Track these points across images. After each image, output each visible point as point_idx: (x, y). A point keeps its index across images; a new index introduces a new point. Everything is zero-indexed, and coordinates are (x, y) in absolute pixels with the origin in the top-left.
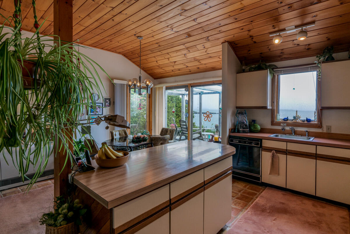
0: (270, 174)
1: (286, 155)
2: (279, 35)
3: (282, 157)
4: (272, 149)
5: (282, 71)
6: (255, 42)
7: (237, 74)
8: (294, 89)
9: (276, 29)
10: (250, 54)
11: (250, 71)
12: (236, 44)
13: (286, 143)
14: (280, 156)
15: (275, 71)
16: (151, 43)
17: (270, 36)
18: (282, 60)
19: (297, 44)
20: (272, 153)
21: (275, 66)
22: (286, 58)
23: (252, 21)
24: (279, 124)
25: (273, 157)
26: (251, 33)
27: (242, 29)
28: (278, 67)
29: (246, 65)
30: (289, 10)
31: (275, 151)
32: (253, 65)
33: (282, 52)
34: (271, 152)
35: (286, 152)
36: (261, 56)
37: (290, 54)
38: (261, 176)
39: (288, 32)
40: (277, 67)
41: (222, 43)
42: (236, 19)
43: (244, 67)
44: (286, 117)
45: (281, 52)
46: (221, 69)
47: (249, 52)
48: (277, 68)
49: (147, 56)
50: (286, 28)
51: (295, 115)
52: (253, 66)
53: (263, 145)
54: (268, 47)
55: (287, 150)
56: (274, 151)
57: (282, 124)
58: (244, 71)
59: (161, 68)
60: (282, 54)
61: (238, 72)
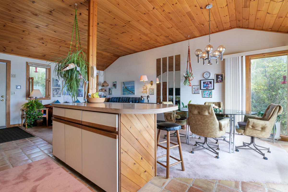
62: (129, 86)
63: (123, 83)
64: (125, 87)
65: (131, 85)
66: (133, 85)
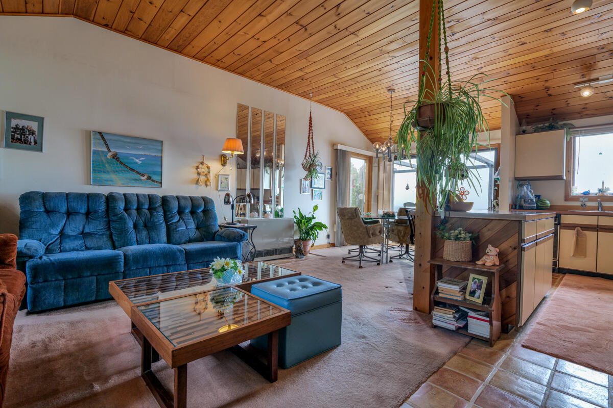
0: (573, 256)
1: (596, 232)
2: (590, 86)
3: (591, 236)
4: (576, 226)
5: (583, 132)
6: (550, 95)
7: (517, 136)
8: (601, 153)
9: (585, 79)
10: (537, 109)
11: (535, 131)
12: (522, 98)
13: (597, 217)
14: (588, 233)
15: (573, 131)
16: (397, 98)
17: (575, 87)
18: (582, 117)
19: (609, 96)
20: (576, 230)
21: (572, 125)
22: (589, 115)
23: (554, 70)
24: (576, 199)
25: (578, 235)
26: (547, 84)
27: (538, 79)
28: (576, 126)
29: (528, 124)
30: (611, 56)
31: (581, 227)
32: (540, 124)
33: (585, 107)
34: (574, 230)
35: (597, 228)
36: (552, 112)
37: (596, 110)
38: (558, 260)
39: (600, 82)
40: (573, 125)
41: (501, 97)
42: (534, 67)
43: (524, 128)
44: (587, 191)
45: (583, 107)
46: (499, 128)
47: (537, 108)
48: (575, 128)
49: (382, 114)
50: (600, 78)
51: (601, 187)
52: (540, 126)
53: (562, 222)
54: (567, 101)
55: (598, 225)
56: (579, 228)
57: (581, 199)
58: (524, 132)
59: (394, 130)
60: (583, 110)
61: (518, 134)
62: (138, 156)
63: (99, 136)
64: (109, 155)
65: (147, 153)
66: (154, 154)
